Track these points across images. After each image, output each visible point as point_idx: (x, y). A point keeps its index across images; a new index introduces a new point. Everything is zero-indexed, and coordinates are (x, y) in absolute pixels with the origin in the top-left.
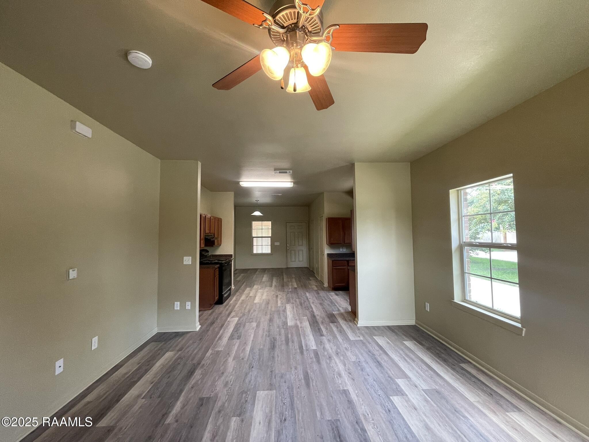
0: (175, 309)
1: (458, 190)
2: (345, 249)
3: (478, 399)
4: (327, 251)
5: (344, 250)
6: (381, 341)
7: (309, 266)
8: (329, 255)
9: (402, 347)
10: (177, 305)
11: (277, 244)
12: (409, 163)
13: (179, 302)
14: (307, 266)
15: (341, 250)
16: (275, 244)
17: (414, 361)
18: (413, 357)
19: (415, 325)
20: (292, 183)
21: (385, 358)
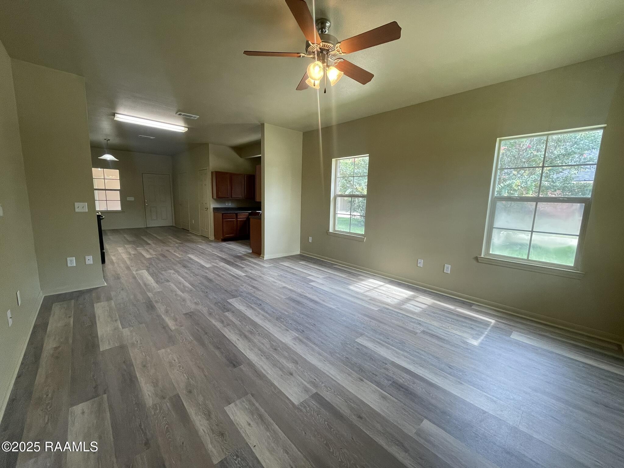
0: (69, 265)
1: (336, 160)
2: (230, 203)
3: (346, 276)
4: (213, 205)
5: (229, 205)
6: (286, 264)
7: (175, 224)
8: (215, 209)
9: (300, 265)
10: (72, 262)
11: (129, 199)
12: (302, 133)
13: (74, 258)
14: (172, 225)
15: (226, 205)
16: (128, 200)
17: (311, 269)
18: (309, 267)
19: (300, 254)
20: (186, 128)
21: (294, 270)
